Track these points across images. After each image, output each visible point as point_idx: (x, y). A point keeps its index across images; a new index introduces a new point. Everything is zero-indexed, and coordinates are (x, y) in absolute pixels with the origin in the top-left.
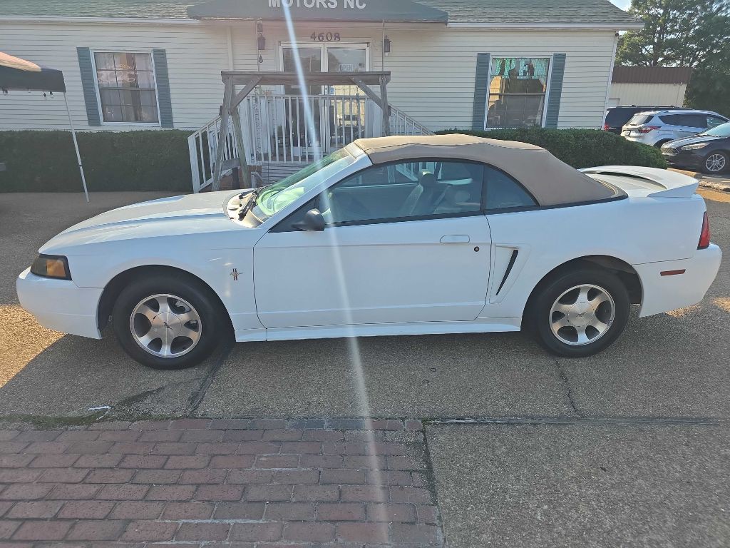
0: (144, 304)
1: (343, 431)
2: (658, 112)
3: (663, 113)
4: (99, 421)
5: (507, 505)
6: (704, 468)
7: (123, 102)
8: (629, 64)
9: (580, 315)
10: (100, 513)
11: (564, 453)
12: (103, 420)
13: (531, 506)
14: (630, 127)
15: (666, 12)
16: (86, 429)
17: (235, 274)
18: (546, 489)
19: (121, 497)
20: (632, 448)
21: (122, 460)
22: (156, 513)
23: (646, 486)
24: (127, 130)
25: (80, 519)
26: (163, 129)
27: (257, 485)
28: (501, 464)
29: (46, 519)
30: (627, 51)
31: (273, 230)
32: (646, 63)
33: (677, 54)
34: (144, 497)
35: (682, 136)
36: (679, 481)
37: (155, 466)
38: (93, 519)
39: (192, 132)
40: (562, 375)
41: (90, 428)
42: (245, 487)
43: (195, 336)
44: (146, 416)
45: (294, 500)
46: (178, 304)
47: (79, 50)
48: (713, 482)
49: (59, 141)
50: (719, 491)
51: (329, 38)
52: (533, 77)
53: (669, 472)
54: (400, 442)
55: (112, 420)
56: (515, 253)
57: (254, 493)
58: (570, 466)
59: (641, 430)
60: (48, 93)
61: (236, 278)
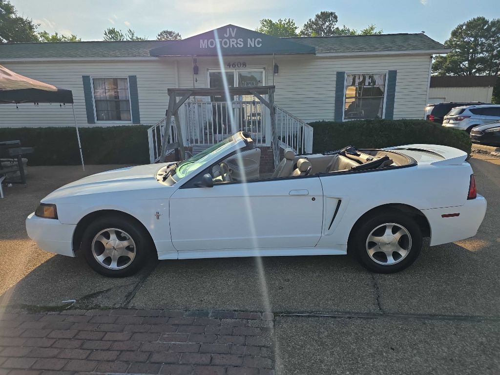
0: (101, 234)
1: (221, 319)
2: (468, 106)
3: (471, 107)
4: (67, 310)
5: (321, 371)
6: (465, 350)
7: (109, 109)
8: (452, 74)
9: (387, 244)
10: (58, 367)
11: (367, 337)
12: (70, 309)
13: (338, 372)
14: (449, 117)
15: (476, 40)
16: (59, 314)
17: (158, 216)
18: (350, 361)
19: (72, 357)
20: (415, 336)
21: (77, 334)
22: (92, 368)
23: (421, 361)
24: (111, 125)
25: (45, 370)
26: (133, 125)
27: (158, 352)
28: (322, 344)
29: (24, 369)
30: (450, 66)
31: (182, 187)
32: (464, 74)
33: (485, 67)
34: (87, 358)
35: (486, 122)
36: (445, 359)
37: (96, 338)
38: (53, 370)
39: (151, 126)
40: (375, 286)
41: (61, 314)
42: (151, 354)
43: (132, 256)
44: (97, 307)
45: (181, 363)
46: (122, 235)
47: (84, 77)
48: (469, 360)
49: (68, 133)
50: (472, 366)
51: (239, 66)
52: (375, 86)
53: (439, 352)
54: (257, 328)
55: (75, 309)
56: (340, 202)
57: (156, 358)
58: (370, 346)
59: (424, 323)
60: (62, 104)
61: (158, 218)
